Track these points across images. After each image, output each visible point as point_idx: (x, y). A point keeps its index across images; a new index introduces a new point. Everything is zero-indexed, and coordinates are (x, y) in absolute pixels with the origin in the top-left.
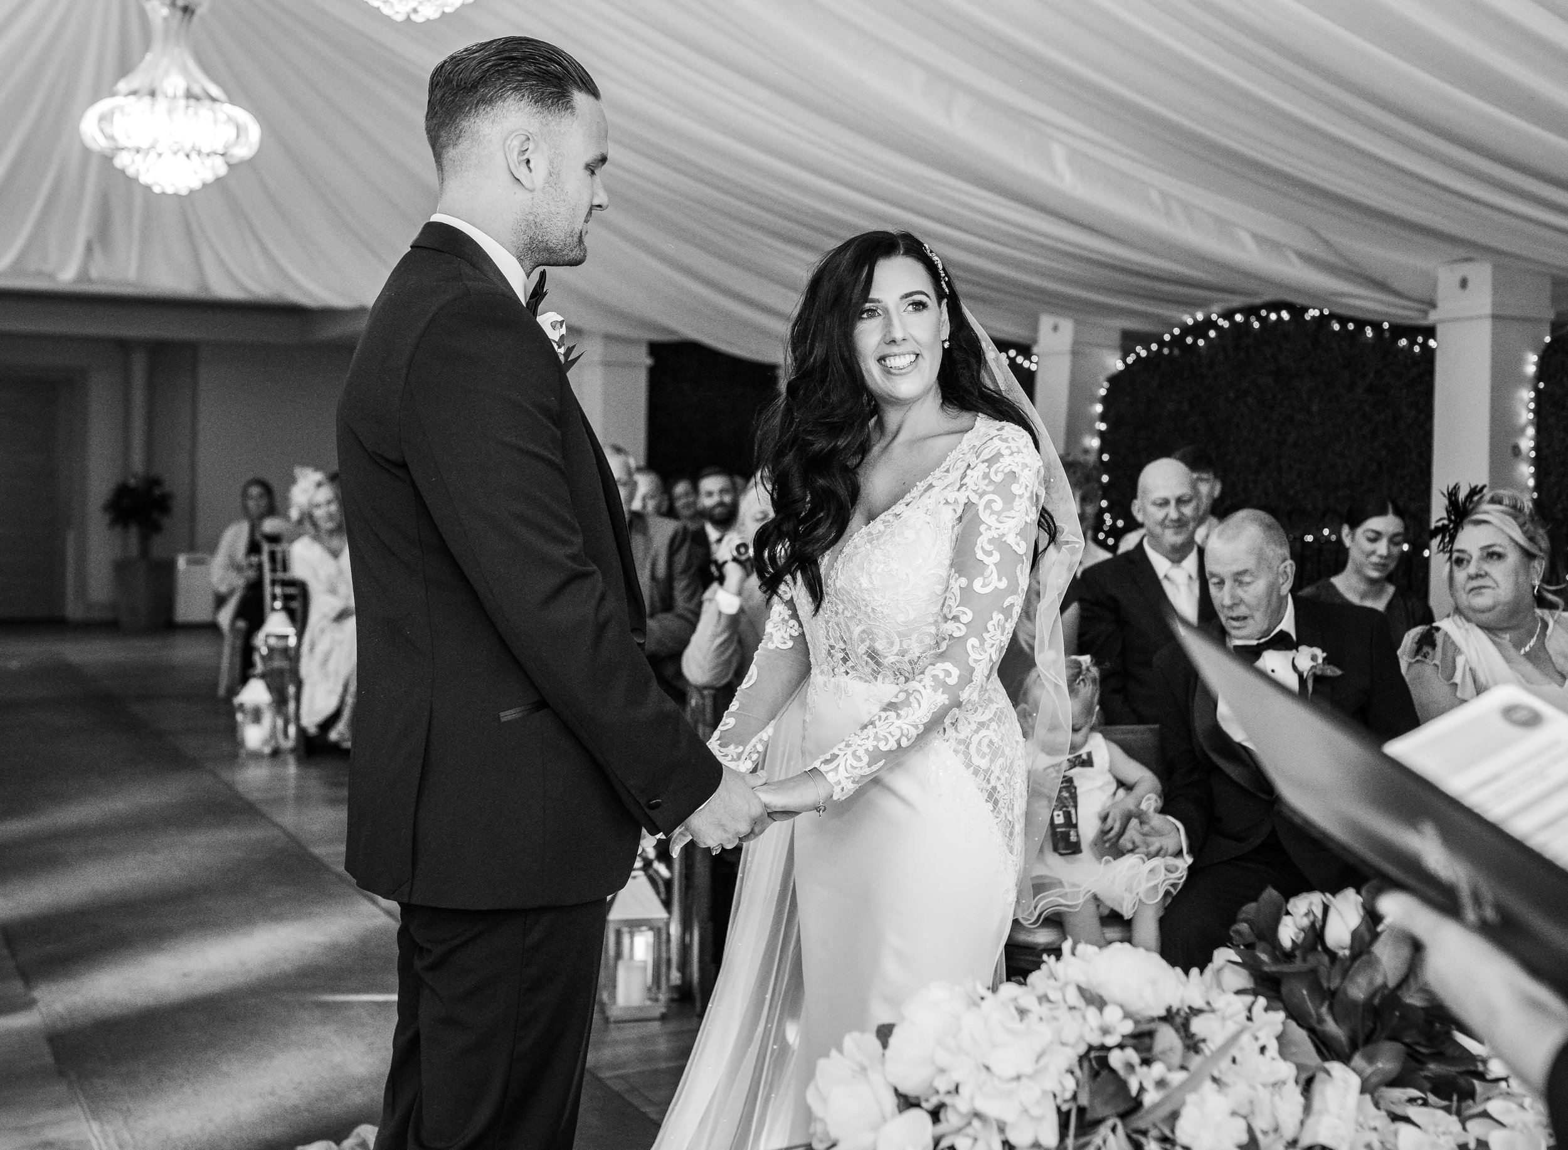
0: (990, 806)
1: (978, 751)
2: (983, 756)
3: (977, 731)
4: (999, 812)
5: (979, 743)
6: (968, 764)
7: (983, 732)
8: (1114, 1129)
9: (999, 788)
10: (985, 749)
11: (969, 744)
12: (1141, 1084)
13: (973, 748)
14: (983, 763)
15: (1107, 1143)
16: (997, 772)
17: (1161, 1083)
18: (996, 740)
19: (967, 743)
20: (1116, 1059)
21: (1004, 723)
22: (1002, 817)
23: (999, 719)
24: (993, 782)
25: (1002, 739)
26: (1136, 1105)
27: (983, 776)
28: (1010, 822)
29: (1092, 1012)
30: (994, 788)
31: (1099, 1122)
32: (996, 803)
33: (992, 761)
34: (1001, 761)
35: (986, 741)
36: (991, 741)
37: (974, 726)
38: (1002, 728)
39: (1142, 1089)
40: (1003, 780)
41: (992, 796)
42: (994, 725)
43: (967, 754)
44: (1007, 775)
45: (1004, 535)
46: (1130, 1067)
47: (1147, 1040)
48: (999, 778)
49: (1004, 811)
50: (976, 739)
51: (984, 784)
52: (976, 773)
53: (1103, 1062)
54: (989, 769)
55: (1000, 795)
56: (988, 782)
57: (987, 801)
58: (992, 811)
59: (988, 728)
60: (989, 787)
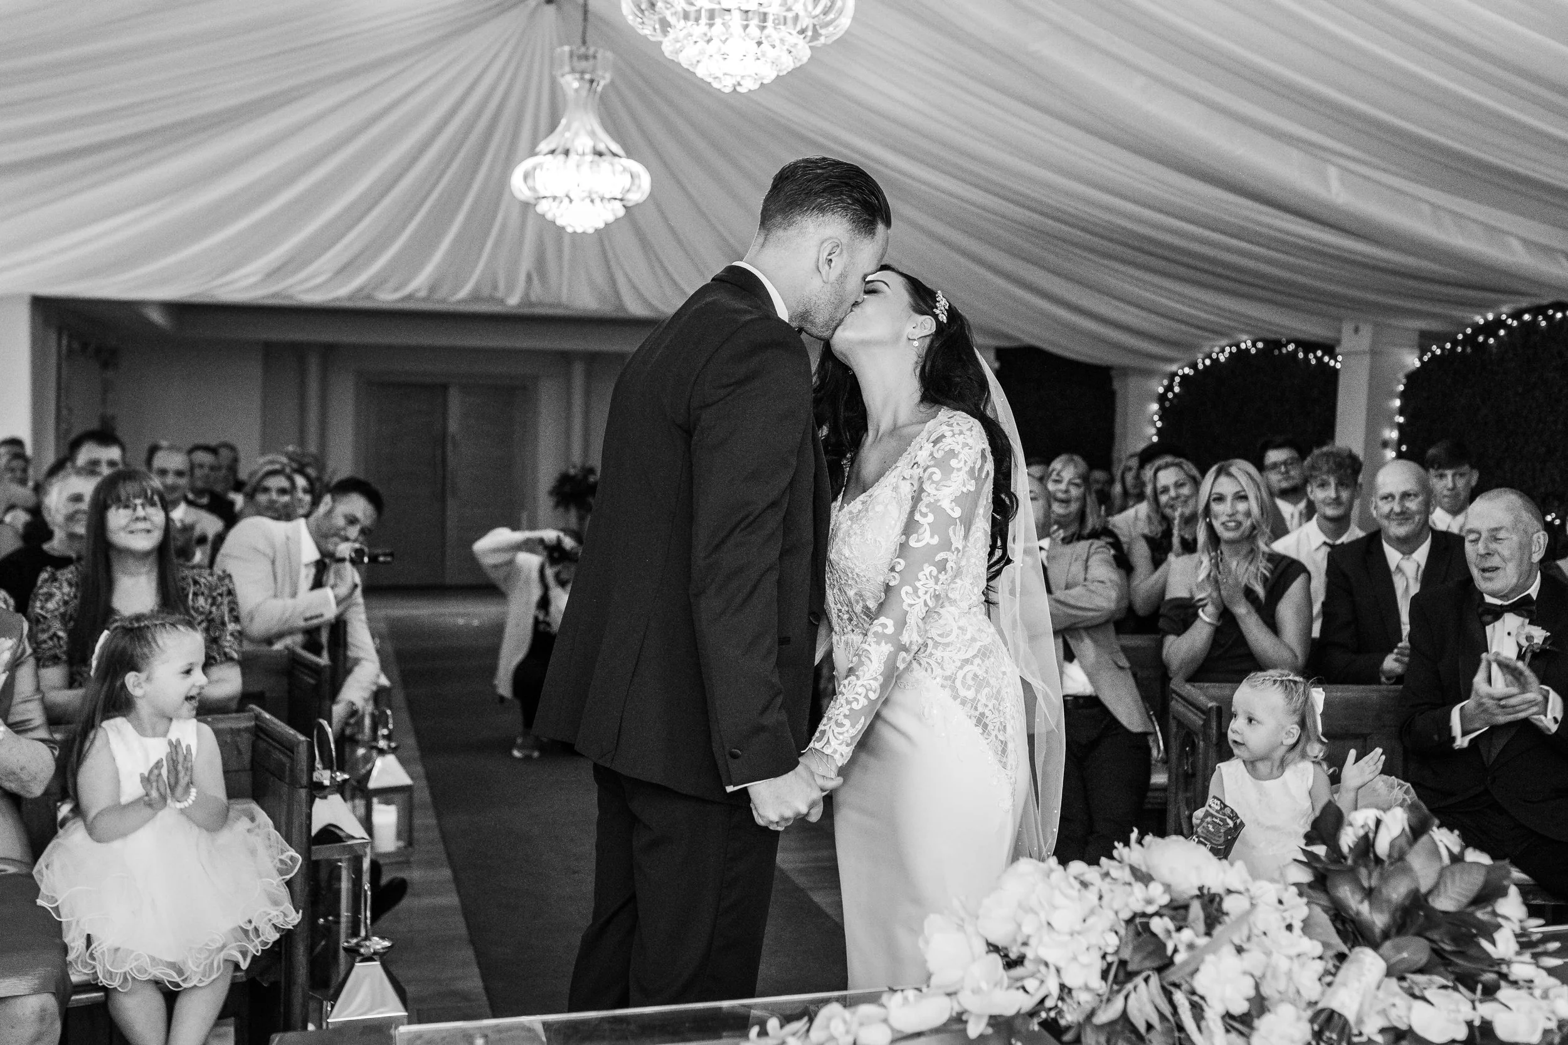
0: (979, 730)
1: (963, 683)
2: (969, 688)
3: (961, 668)
4: (989, 734)
5: (964, 677)
6: (955, 698)
7: (967, 668)
8: (1146, 980)
9: (987, 713)
10: (971, 682)
11: (955, 678)
12: (1176, 946)
13: (958, 683)
14: (970, 694)
15: (1138, 989)
16: (983, 700)
17: (1191, 946)
18: (980, 673)
19: (952, 678)
20: (1158, 925)
21: (989, 657)
22: (993, 737)
23: (984, 654)
24: (981, 709)
25: (987, 672)
26: (1170, 962)
27: (970, 705)
28: (1002, 742)
29: (1138, 887)
30: (982, 714)
31: (1136, 973)
32: (985, 726)
33: (977, 691)
34: (986, 690)
35: (970, 675)
36: (976, 675)
37: (958, 664)
38: (987, 662)
39: (1175, 951)
40: (991, 707)
41: (981, 721)
42: (977, 661)
43: (953, 688)
44: (994, 701)
45: (939, 500)
46: (1168, 932)
47: (1182, 912)
48: (986, 706)
49: (994, 733)
50: (960, 674)
51: (973, 712)
52: (963, 703)
53: (1146, 927)
54: (975, 698)
55: (988, 719)
56: (976, 709)
57: (976, 726)
58: (982, 734)
59: (972, 664)
60: (977, 714)
